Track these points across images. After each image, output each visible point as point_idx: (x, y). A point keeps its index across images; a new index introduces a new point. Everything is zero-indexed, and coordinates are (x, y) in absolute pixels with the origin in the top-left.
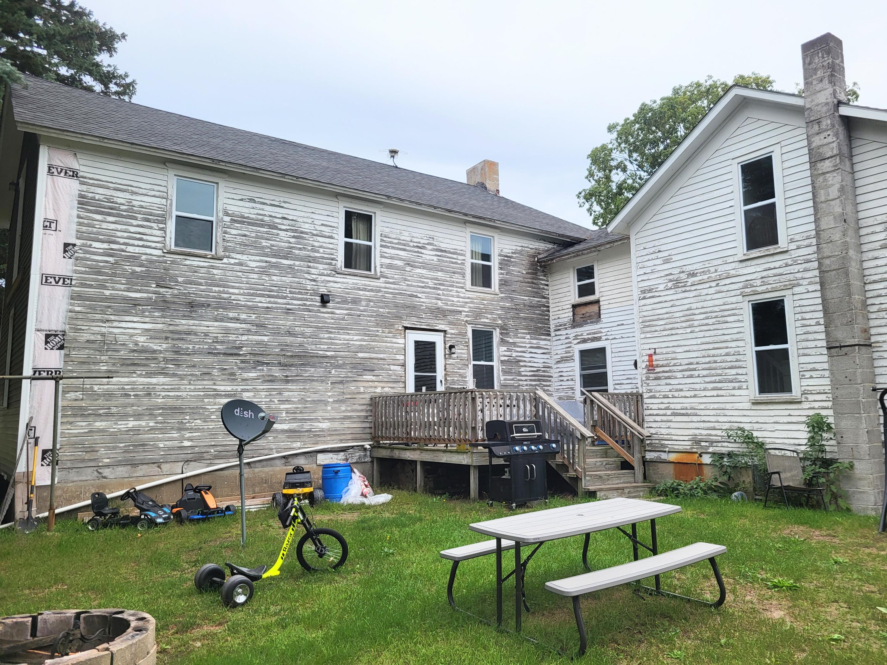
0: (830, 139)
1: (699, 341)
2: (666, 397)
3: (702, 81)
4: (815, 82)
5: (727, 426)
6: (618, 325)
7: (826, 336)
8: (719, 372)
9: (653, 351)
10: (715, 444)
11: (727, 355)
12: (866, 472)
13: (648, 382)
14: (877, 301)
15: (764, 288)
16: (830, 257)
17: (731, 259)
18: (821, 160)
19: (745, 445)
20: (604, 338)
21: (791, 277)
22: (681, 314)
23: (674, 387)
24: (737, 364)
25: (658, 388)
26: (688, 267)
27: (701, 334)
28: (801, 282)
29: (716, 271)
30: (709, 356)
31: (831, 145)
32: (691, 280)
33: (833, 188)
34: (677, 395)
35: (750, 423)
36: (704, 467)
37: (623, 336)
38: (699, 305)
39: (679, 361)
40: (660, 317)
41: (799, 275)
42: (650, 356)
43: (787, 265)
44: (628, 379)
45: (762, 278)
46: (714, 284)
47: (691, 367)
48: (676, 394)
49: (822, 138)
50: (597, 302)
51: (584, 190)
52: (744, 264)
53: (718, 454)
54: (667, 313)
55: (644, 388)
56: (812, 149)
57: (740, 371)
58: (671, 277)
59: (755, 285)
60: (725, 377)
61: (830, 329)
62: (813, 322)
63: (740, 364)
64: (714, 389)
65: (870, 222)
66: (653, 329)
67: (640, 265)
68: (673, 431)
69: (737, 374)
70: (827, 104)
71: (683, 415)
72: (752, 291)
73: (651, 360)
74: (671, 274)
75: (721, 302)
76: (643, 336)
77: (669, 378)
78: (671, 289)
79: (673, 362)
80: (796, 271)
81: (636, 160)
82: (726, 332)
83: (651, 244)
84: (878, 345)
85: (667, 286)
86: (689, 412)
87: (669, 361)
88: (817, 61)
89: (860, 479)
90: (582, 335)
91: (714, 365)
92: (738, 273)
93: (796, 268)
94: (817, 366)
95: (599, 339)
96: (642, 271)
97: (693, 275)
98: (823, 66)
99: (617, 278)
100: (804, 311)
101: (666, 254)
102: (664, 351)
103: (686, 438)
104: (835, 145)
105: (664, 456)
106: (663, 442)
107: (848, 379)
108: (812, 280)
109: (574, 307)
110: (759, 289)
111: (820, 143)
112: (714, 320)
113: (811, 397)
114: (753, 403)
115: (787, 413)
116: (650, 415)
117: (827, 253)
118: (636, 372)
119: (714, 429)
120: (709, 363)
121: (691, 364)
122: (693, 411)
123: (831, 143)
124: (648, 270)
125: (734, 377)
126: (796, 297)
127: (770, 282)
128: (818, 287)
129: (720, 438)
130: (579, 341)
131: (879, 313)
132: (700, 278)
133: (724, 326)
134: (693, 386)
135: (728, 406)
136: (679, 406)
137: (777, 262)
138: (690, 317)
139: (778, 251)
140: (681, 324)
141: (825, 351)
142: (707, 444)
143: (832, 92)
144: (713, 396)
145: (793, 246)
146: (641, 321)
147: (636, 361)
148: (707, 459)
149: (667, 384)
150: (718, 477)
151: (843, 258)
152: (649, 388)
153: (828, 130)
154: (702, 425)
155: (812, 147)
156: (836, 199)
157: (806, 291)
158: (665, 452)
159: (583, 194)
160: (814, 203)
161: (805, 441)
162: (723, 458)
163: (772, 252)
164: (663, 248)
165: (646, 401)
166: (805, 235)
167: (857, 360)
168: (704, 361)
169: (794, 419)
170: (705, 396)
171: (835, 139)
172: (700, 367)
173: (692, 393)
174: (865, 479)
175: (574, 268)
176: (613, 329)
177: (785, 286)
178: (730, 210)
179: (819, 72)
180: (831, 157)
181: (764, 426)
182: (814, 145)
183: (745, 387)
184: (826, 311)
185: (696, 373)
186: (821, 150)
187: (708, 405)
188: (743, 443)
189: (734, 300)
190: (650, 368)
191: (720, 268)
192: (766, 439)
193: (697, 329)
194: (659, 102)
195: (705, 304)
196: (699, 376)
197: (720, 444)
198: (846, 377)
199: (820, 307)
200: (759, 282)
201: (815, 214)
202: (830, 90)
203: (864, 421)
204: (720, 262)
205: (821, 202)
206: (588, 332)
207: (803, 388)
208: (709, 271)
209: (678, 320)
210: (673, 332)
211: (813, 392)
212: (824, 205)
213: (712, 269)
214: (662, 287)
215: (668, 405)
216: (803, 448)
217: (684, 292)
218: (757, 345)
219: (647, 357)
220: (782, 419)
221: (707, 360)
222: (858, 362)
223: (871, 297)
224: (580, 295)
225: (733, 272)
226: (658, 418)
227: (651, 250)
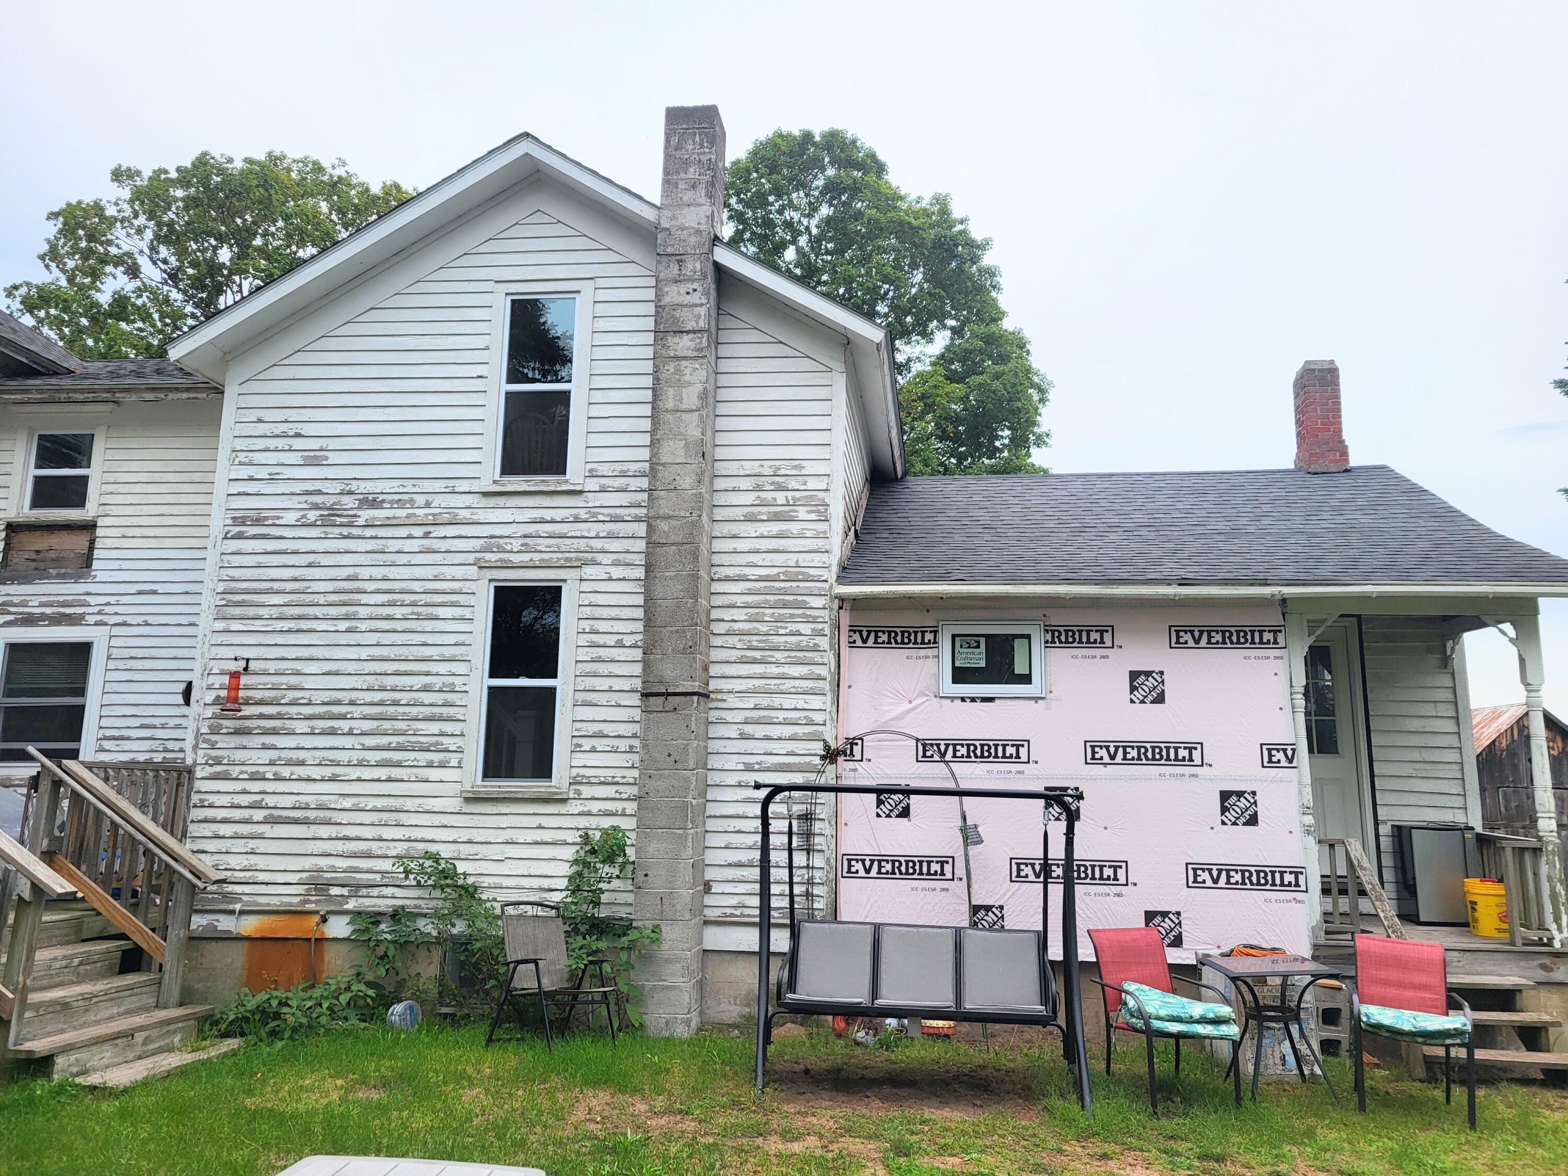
0: (696, 298)
1: (364, 653)
2: (254, 777)
3: (326, 164)
4: (682, 186)
5: (400, 848)
6: (140, 593)
7: (644, 670)
8: (401, 725)
9: (243, 664)
10: (364, 891)
11: (426, 689)
12: (680, 945)
13: (214, 738)
14: (727, 614)
15: (526, 557)
16: (670, 517)
17: (463, 486)
18: (675, 332)
19: (437, 893)
20: (91, 619)
21: (582, 544)
22: (330, 586)
23: (284, 754)
24: (446, 711)
25: (240, 755)
26: (363, 484)
27: (373, 638)
28: (599, 557)
29: (428, 505)
30: (383, 689)
31: (697, 310)
32: (366, 515)
33: (690, 389)
34: (287, 775)
35: (455, 842)
36: (328, 946)
37: (150, 619)
38: (378, 572)
39: (307, 694)
40: (276, 586)
41: (597, 544)
42: (235, 675)
43: (577, 520)
44: (142, 726)
45: (525, 536)
46: (418, 532)
47: (335, 709)
48: (286, 772)
49: (683, 291)
50: (90, 527)
51: (28, 284)
52: (492, 502)
53: (367, 913)
54: (295, 580)
55: (201, 753)
56: (663, 307)
57: (448, 727)
58: (318, 499)
59: (508, 548)
60: (414, 739)
61: (652, 657)
62: (611, 640)
63: (451, 711)
64: (380, 764)
65: (732, 468)
66: (251, 612)
67: (242, 457)
68: (261, 862)
69: (442, 734)
70: (698, 232)
71: (296, 822)
72: (500, 560)
73: (234, 687)
74: (319, 492)
75: (429, 572)
76: (220, 625)
77: (274, 732)
78: (313, 525)
79: (291, 695)
80: (593, 534)
81: (165, 261)
82: (430, 639)
83: (281, 415)
84: (719, 696)
85: (304, 517)
86: (312, 814)
87: (279, 693)
88: (691, 147)
89: (668, 961)
90: (24, 604)
91: (391, 710)
92: (475, 517)
93: (594, 529)
94: (608, 729)
95: (75, 620)
96: (244, 472)
97: (372, 502)
98: (700, 161)
99: (157, 477)
100: (597, 616)
101: (315, 444)
102: (272, 667)
103: (294, 878)
104: (703, 311)
105: (225, 924)
106: (231, 888)
107: (672, 758)
108: (621, 557)
109: (12, 528)
110: (516, 558)
111: (677, 300)
112: (408, 610)
113: (587, 791)
114: (467, 800)
115: (535, 822)
116: (205, 821)
117: (665, 508)
118: (185, 710)
119: (369, 856)
120: (380, 704)
121: (338, 703)
122: (321, 814)
123: (696, 305)
124: (262, 473)
125: (434, 739)
126: (586, 586)
127: (539, 548)
128: (640, 573)
129: (378, 876)
130: (11, 617)
131: (728, 638)
132: (389, 513)
133: (429, 625)
134: (331, 755)
135: (410, 804)
136: (288, 801)
137: (559, 509)
138: (351, 596)
139: (565, 487)
140: (326, 610)
141: (635, 700)
142: (345, 891)
143: (709, 213)
144: (379, 780)
145: (592, 484)
146: (220, 589)
147: (189, 685)
148: (339, 928)
149: (265, 747)
150: (364, 969)
151: (693, 524)
152: (214, 753)
153: (694, 280)
154: (340, 846)
155: (662, 303)
156: (692, 411)
157: (606, 576)
158: (232, 912)
159: (23, 290)
160: (653, 408)
161: (563, 883)
162: (377, 923)
163: (552, 488)
164: (307, 429)
165: (199, 785)
166: (619, 467)
167: (693, 723)
168: (368, 700)
169: (547, 836)
170: (359, 780)
171: (704, 301)
172: (357, 711)
173: (327, 772)
174: (678, 960)
175: (31, 431)
176: (124, 600)
177: (567, 559)
178: (478, 385)
179: (692, 170)
180: (694, 332)
181: (483, 850)
182: (666, 300)
183: (454, 763)
184: (649, 621)
185: (345, 725)
186: (677, 314)
187: (362, 799)
188: (434, 887)
189: (459, 572)
190: (229, 706)
191: (438, 500)
192: (483, 879)
193: (363, 626)
194: (238, 164)
195: (392, 572)
196: (350, 733)
197: (375, 892)
198: (670, 755)
199: (640, 613)
200: (516, 545)
201: (653, 432)
202: (707, 209)
203: (690, 844)
204: (438, 486)
205: (667, 411)
206: (45, 599)
207: (574, 772)
208: (412, 501)
209: (321, 599)
210: (304, 625)
211: (593, 780)
212: (670, 417)
213: (420, 500)
214: (290, 518)
215: (258, 797)
216: (557, 897)
217: (345, 537)
218: (492, 675)
219: (226, 680)
220: (521, 836)
221: (377, 696)
222: (693, 727)
223: (719, 607)
224: (36, 503)
225: (464, 514)
226: (226, 829)
227: (278, 429)
